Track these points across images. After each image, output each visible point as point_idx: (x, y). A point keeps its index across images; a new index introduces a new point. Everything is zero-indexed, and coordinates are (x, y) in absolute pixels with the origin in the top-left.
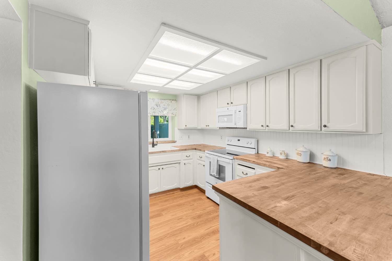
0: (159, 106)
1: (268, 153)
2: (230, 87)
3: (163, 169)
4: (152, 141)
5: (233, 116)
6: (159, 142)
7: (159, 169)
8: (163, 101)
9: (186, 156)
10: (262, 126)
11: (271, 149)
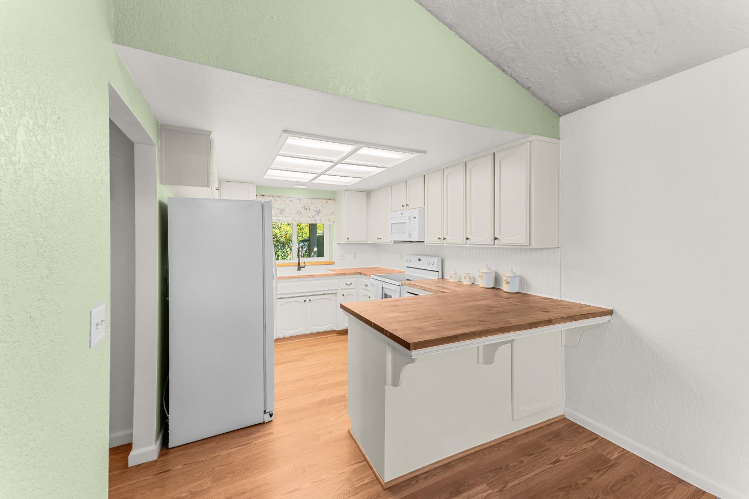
0: (308, 209)
1: (451, 277)
2: (406, 182)
3: (310, 301)
4: (298, 262)
5: (407, 223)
6: (308, 262)
7: (305, 301)
8: (315, 201)
9: (346, 284)
10: (439, 238)
11: (456, 272)
